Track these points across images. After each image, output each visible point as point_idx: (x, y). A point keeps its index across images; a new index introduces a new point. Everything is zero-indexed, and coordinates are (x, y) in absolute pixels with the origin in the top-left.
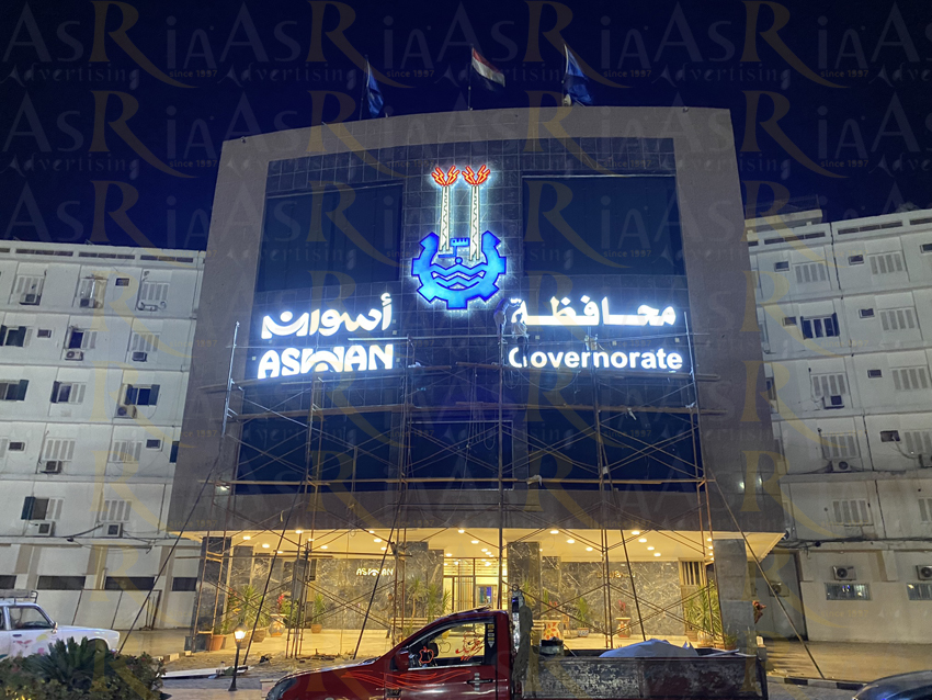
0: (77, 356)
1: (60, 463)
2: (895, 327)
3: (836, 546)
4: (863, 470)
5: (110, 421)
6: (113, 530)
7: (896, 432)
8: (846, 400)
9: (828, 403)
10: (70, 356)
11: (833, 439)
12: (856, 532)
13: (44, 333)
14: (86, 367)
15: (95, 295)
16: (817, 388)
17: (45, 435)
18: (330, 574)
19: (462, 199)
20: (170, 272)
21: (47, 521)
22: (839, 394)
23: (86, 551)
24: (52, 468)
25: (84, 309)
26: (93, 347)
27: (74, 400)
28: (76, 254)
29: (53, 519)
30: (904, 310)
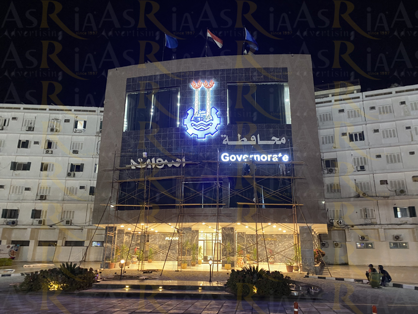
0: (50, 152)
1: (45, 196)
2: (388, 137)
3: (360, 227)
4: (372, 197)
5: (64, 178)
6: (68, 222)
7: (386, 181)
8: (366, 167)
9: (359, 169)
10: (47, 152)
11: (361, 183)
12: (369, 221)
13: (36, 143)
14: (54, 157)
15: (56, 126)
16: (355, 163)
17: (39, 185)
18: (155, 240)
19: (203, 93)
20: (87, 116)
21: (41, 219)
22: (364, 165)
23: (57, 231)
24: (43, 198)
25: (52, 133)
26: (56, 148)
27: (49, 170)
28: (48, 109)
29: (43, 218)
30: (392, 129)
